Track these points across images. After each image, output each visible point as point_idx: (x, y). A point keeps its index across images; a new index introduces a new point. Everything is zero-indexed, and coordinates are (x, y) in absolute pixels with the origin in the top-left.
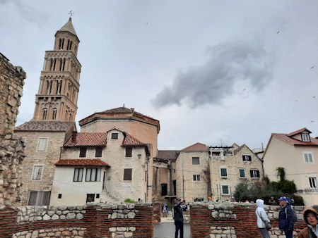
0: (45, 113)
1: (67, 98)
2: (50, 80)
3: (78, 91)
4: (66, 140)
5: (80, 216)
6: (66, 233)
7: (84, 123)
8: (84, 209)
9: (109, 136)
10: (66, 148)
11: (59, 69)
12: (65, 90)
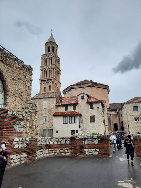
0: (45, 88)
1: (55, 79)
2: (45, 70)
3: (60, 74)
4: (57, 102)
5: (68, 142)
6: (62, 151)
7: (65, 91)
8: (69, 139)
9: (79, 98)
10: (57, 106)
11: (49, 63)
12: (54, 75)
